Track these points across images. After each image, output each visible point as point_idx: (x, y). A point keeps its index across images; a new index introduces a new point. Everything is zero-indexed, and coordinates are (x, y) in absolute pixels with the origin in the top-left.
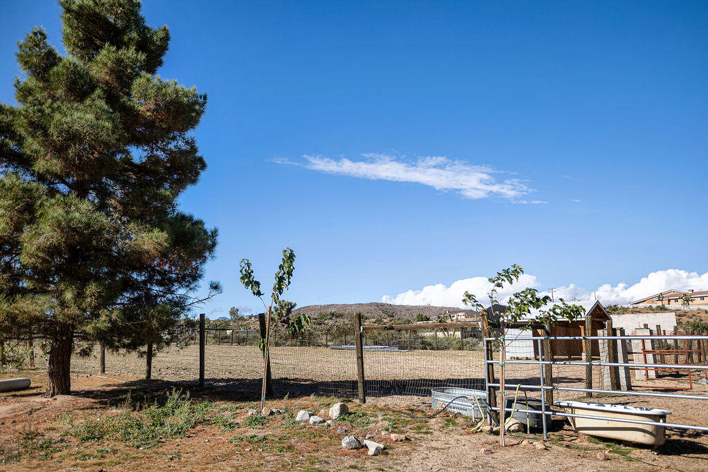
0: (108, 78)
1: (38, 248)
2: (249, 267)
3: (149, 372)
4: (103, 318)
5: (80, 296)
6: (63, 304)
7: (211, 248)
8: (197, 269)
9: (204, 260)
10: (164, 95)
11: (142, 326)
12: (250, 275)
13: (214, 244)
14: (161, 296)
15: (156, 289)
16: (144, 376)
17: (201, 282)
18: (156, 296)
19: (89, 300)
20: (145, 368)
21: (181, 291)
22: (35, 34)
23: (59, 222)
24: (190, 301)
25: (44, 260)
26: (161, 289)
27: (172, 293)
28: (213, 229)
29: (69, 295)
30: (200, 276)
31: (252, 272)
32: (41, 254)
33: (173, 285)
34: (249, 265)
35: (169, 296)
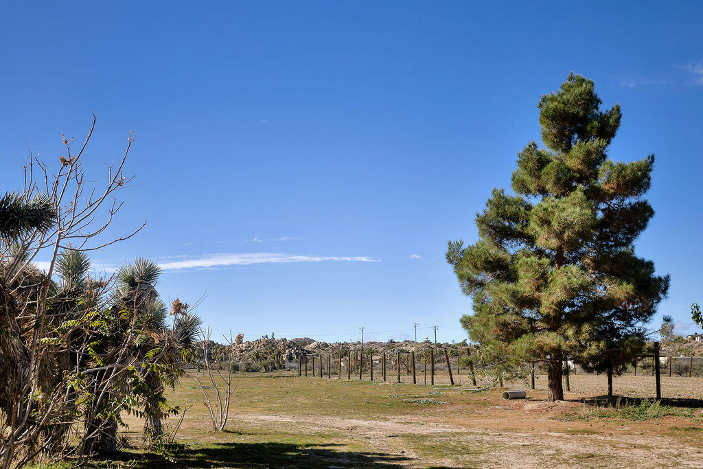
0: (580, 167)
1: (553, 303)
2: (698, 310)
3: (610, 389)
4: (593, 347)
5: (578, 333)
6: (567, 338)
7: (665, 291)
8: (652, 306)
9: (659, 299)
10: (624, 176)
11: (618, 352)
12: (699, 316)
13: (667, 288)
14: (623, 328)
15: (618, 323)
16: (606, 393)
17: (655, 316)
18: (618, 328)
19: (584, 335)
20: (607, 385)
21: (639, 325)
22: (530, 146)
23: (565, 287)
24: (647, 333)
25: (555, 310)
26: (622, 323)
27: (632, 326)
28: (665, 275)
29: (570, 332)
30: (654, 311)
31: (700, 313)
32: (553, 307)
33: (632, 319)
34: (697, 308)
35: (629, 329)
